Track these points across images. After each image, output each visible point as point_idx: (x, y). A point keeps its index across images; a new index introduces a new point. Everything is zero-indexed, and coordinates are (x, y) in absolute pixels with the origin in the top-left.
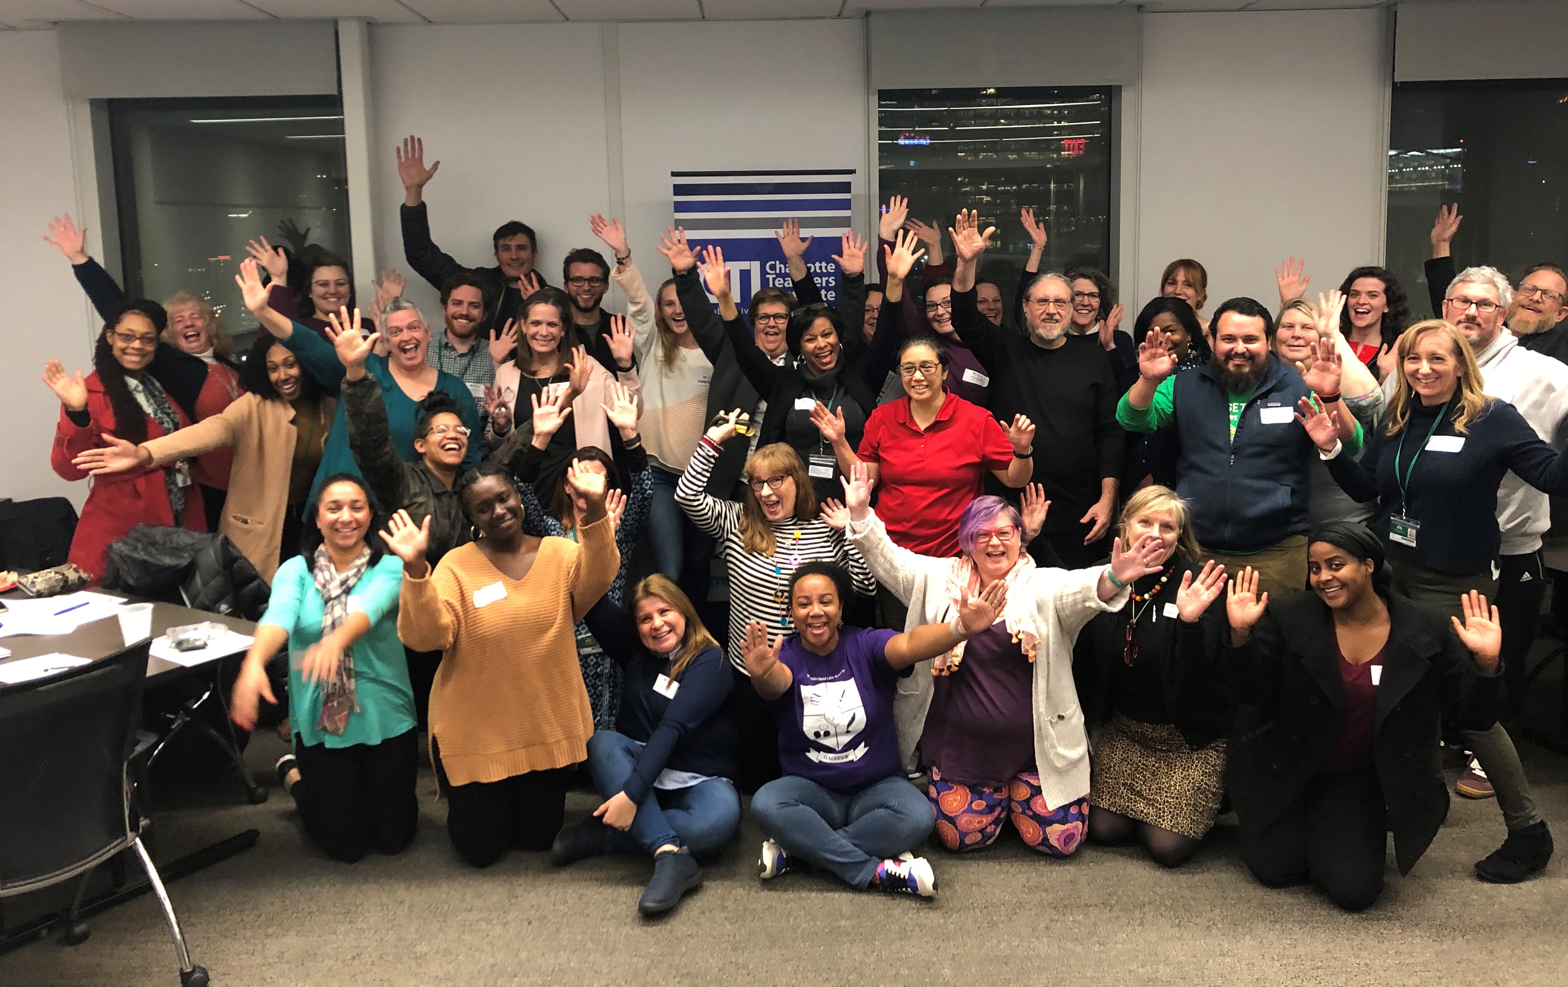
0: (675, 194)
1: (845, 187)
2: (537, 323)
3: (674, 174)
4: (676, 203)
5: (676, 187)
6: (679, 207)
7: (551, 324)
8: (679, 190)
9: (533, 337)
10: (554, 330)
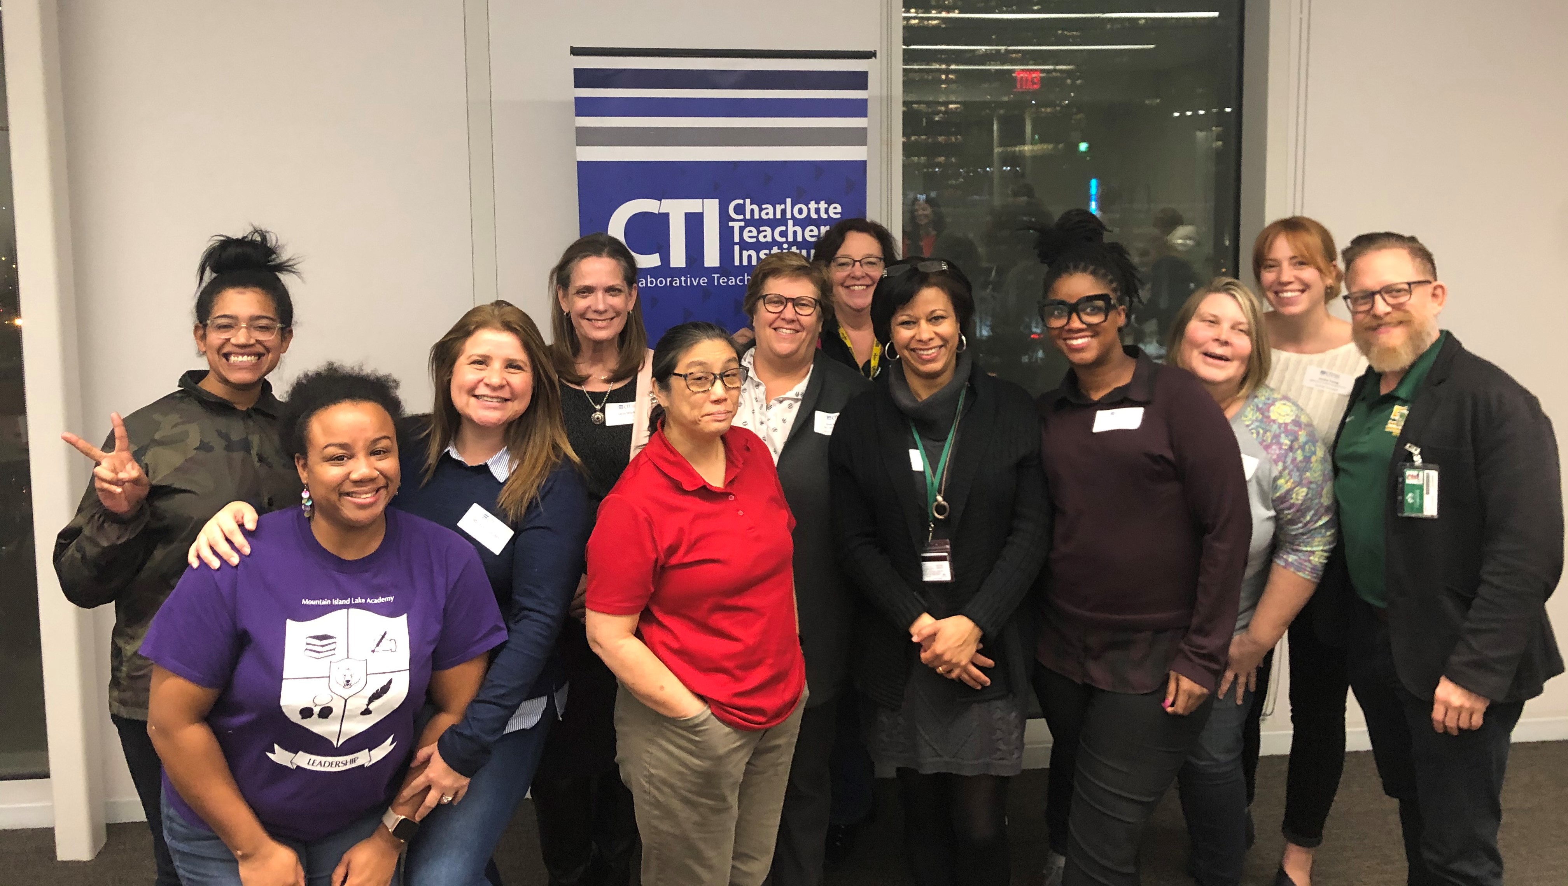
0: (577, 85)
1: (859, 80)
2: (588, 290)
3: (576, 52)
4: (578, 100)
5: (578, 73)
6: (584, 107)
7: (611, 290)
8: (583, 78)
9: (582, 315)
10: (617, 301)
